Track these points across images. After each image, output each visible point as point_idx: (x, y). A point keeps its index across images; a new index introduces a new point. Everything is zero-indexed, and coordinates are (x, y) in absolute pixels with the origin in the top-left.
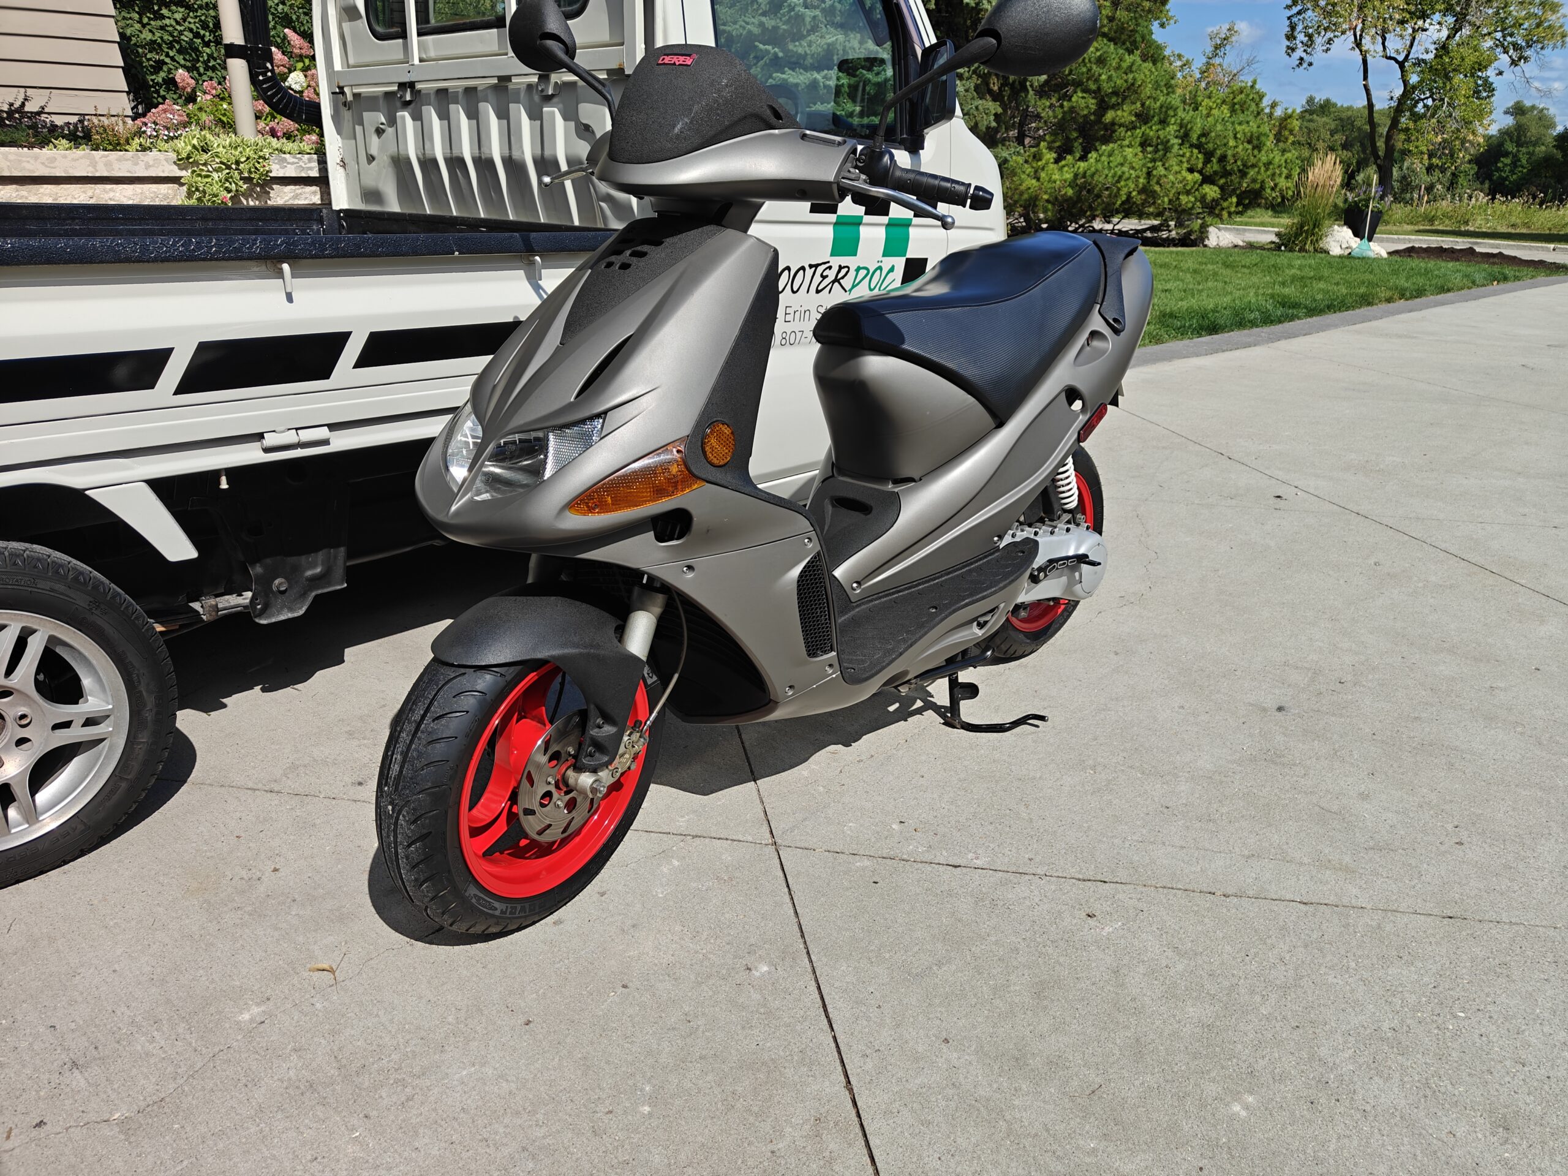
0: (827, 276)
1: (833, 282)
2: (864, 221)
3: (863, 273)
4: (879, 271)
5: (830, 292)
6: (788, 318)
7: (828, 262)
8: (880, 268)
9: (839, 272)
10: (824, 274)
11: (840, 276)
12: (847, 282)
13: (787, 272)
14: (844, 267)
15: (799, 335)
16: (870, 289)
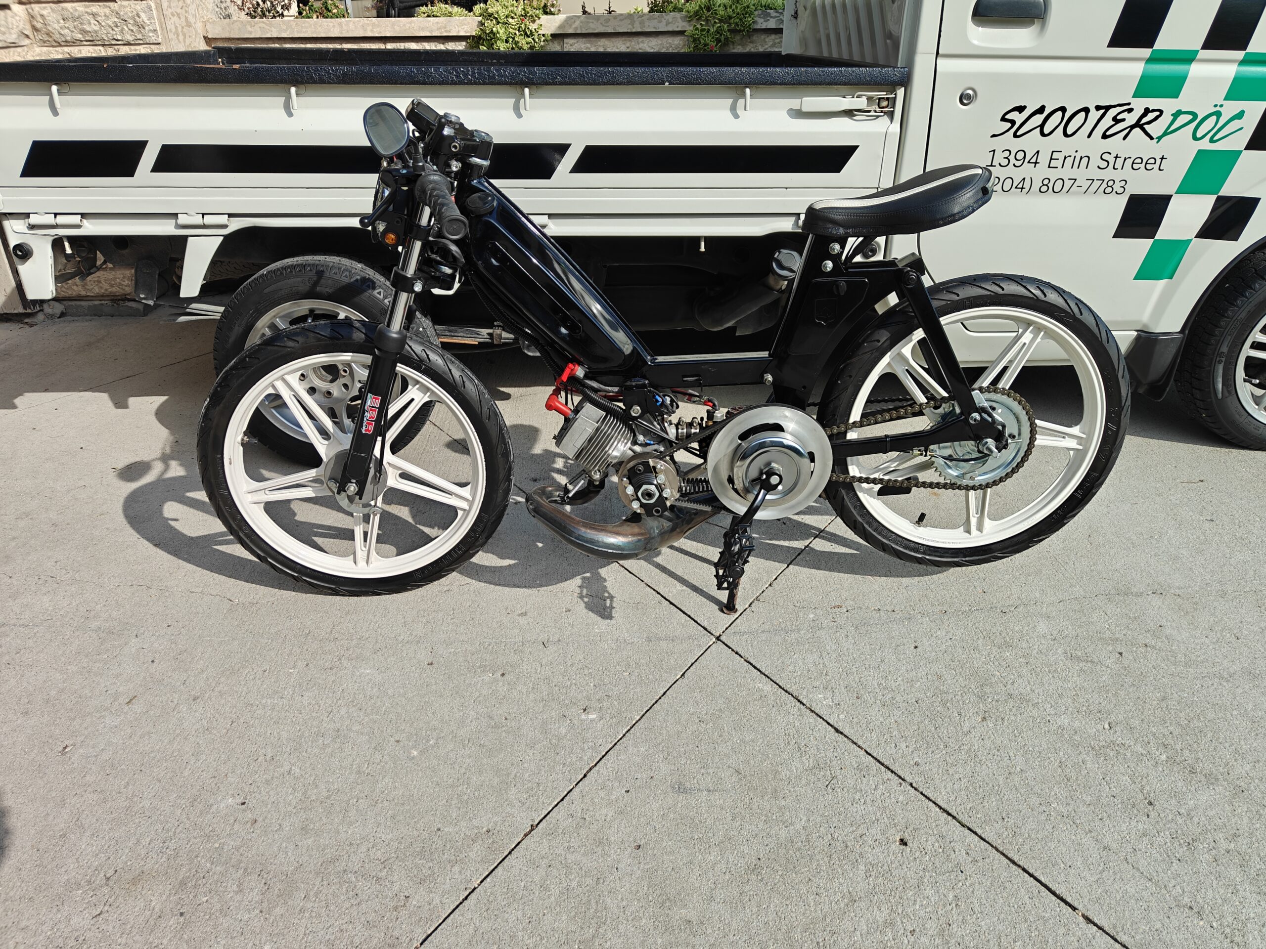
0: (1124, 120)
1: (1132, 127)
2: (1198, 57)
3: (1183, 119)
4: (1214, 118)
5: (1125, 138)
6: (1053, 164)
7: (1129, 104)
8: (1218, 114)
9: (1144, 115)
10: (1119, 117)
11: (1142, 122)
12: (1155, 129)
13: (1060, 113)
14: (1154, 111)
15: (1068, 184)
16: (1195, 138)
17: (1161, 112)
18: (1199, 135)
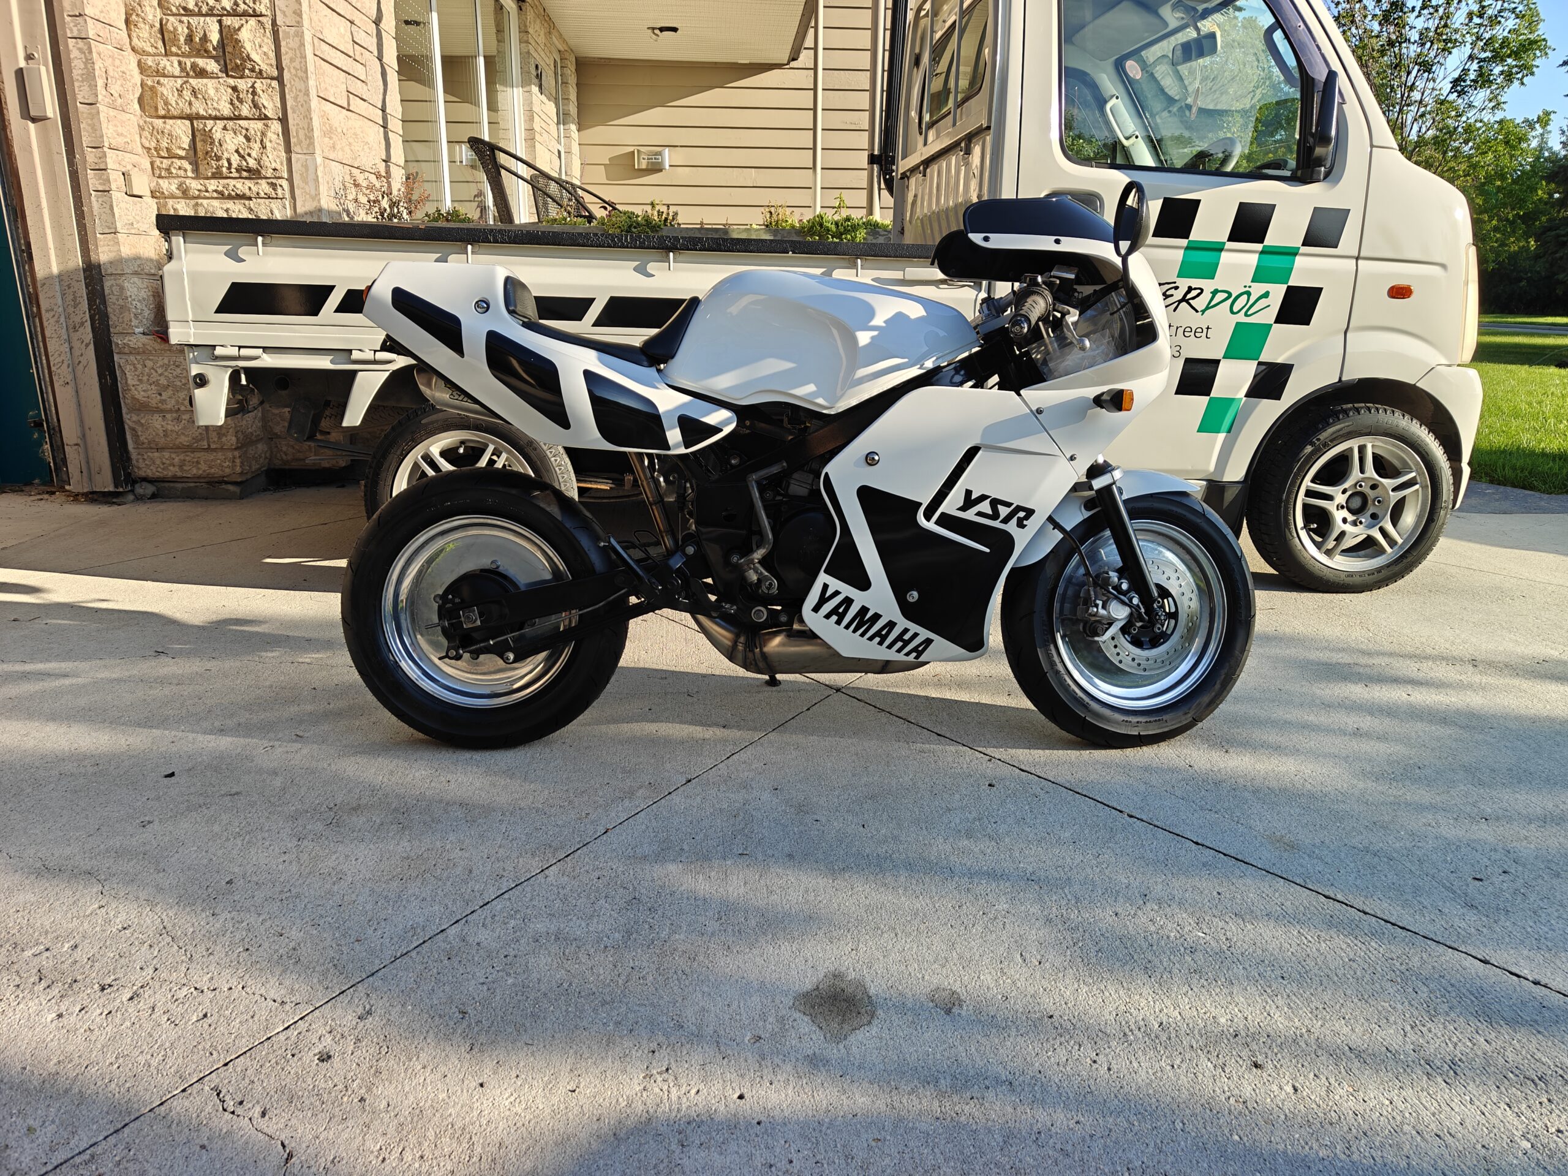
0: (1172, 295)
1: (1180, 302)
2: (1226, 247)
3: (1220, 297)
4: (1245, 296)
5: (1175, 310)
7: (1175, 283)
8: (1249, 294)
9: (1188, 292)
10: (1168, 293)
11: (1187, 298)
14: (1195, 289)
16: (1232, 312)
17: (1202, 290)
18: (1235, 310)
